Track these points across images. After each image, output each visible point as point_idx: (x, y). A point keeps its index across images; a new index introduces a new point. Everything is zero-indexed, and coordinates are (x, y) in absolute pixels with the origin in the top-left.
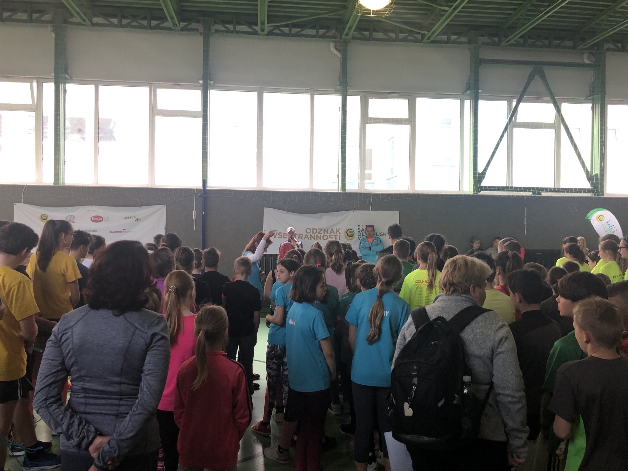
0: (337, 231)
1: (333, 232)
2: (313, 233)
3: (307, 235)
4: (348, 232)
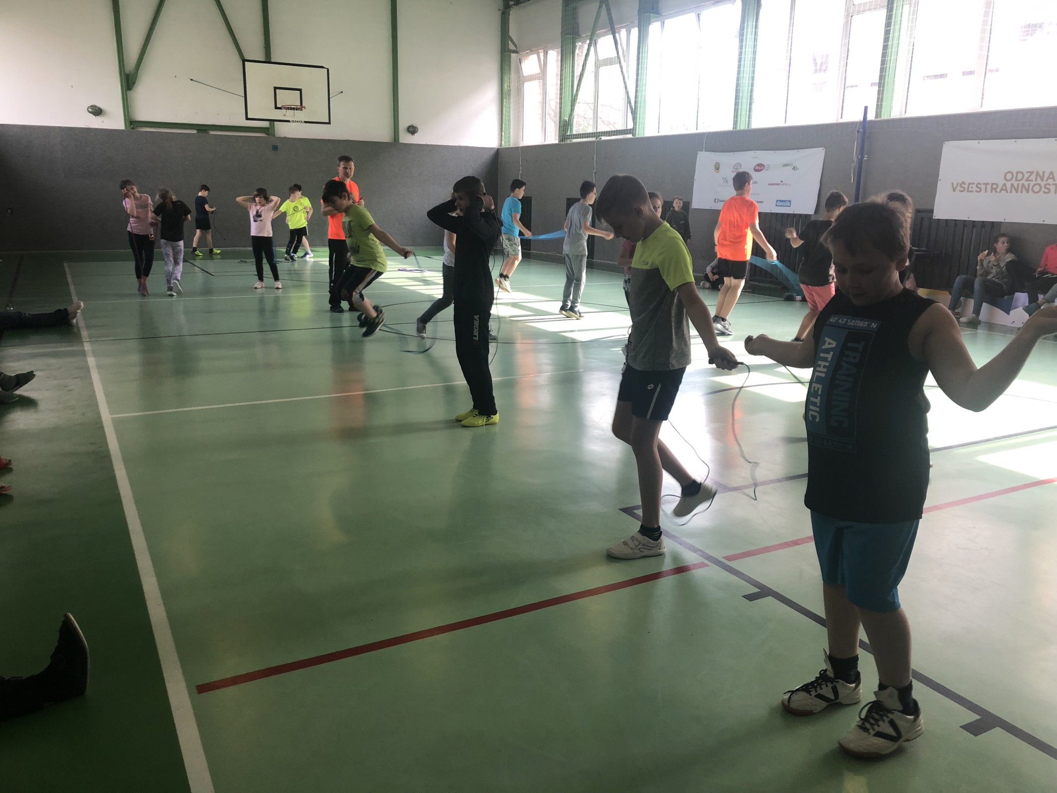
2: (1016, 180)
3: (1005, 185)
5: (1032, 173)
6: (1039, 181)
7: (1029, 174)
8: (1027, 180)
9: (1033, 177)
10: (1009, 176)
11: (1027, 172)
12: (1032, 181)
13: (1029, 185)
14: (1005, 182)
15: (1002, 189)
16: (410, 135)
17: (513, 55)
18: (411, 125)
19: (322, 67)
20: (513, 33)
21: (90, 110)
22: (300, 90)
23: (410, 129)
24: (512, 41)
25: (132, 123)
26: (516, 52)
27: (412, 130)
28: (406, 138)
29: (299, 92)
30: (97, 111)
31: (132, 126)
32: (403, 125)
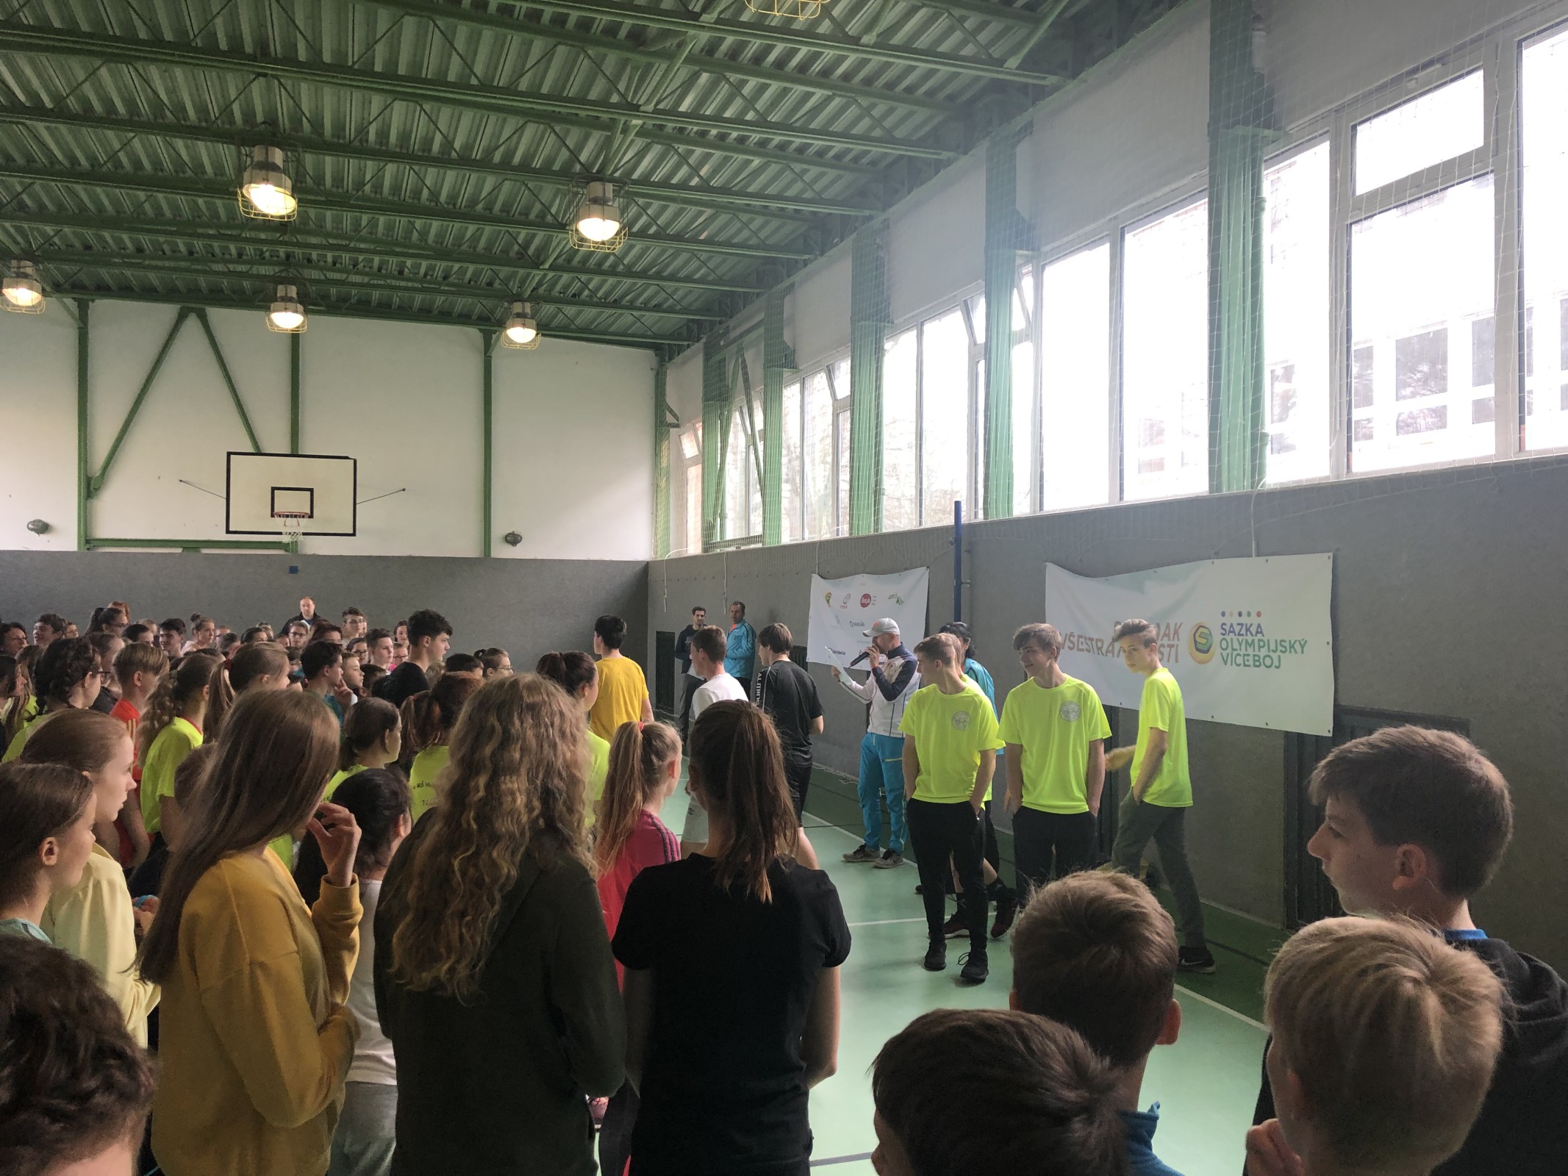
0: (1176, 632)
4: (1197, 635)
16: (510, 547)
17: (672, 430)
18: (510, 531)
19: (346, 458)
20: (671, 399)
21: (30, 526)
22: (311, 490)
23: (508, 538)
24: (671, 411)
25: (88, 541)
26: (677, 426)
27: (513, 539)
28: (501, 551)
29: (309, 493)
30: (42, 528)
31: (88, 546)
32: (499, 530)
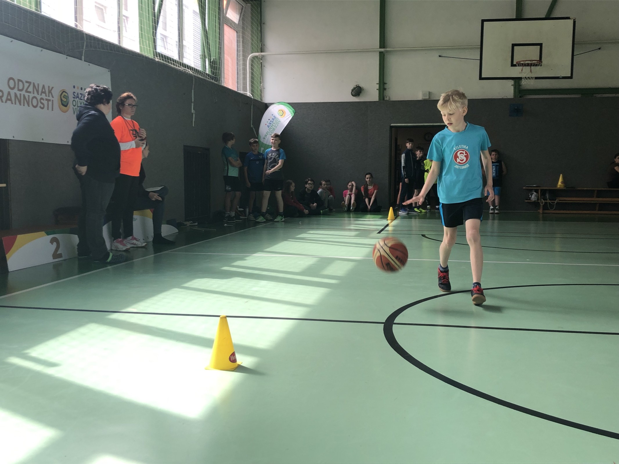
0: (50, 92)
1: (45, 93)
2: (19, 90)
3: (9, 93)
4: (62, 96)
5: (30, 83)
6: (36, 95)
7: (28, 84)
8: (27, 91)
9: (31, 89)
10: (12, 83)
11: (27, 82)
12: (30, 92)
13: (29, 96)
14: (10, 90)
15: (7, 100)
